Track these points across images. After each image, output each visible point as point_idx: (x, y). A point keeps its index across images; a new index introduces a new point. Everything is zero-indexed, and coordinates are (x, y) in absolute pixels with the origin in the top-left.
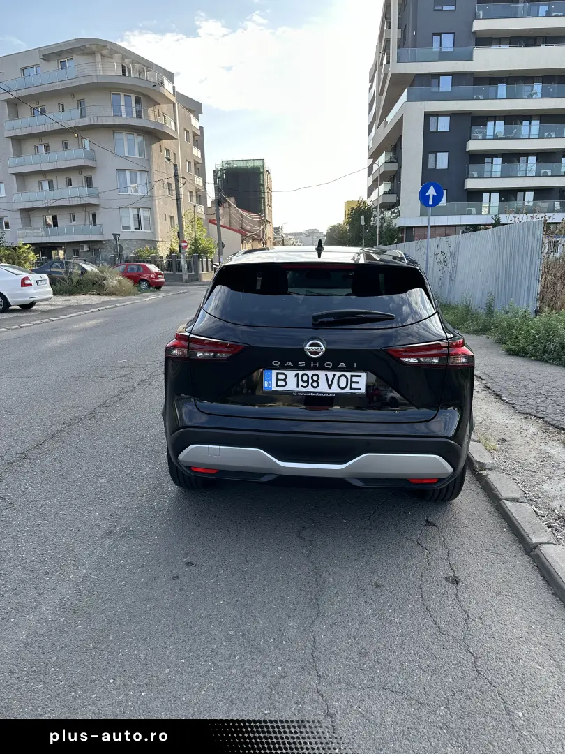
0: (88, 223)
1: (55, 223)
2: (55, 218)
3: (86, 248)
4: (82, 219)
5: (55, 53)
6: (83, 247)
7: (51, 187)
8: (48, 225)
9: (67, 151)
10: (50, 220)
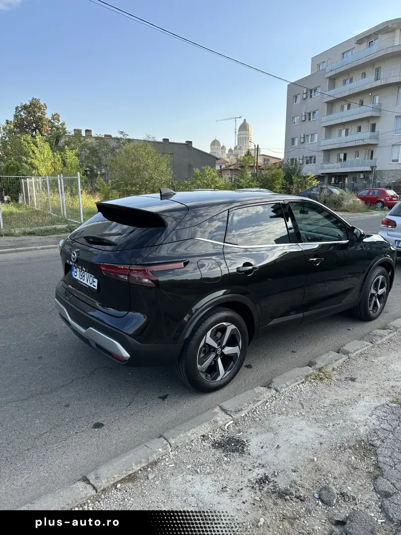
0: (367, 157)
1: (345, 159)
2: (345, 155)
3: (362, 176)
4: (363, 155)
5: (366, 37)
6: (359, 176)
7: (347, 134)
8: (340, 160)
9: (362, 107)
10: (342, 157)
